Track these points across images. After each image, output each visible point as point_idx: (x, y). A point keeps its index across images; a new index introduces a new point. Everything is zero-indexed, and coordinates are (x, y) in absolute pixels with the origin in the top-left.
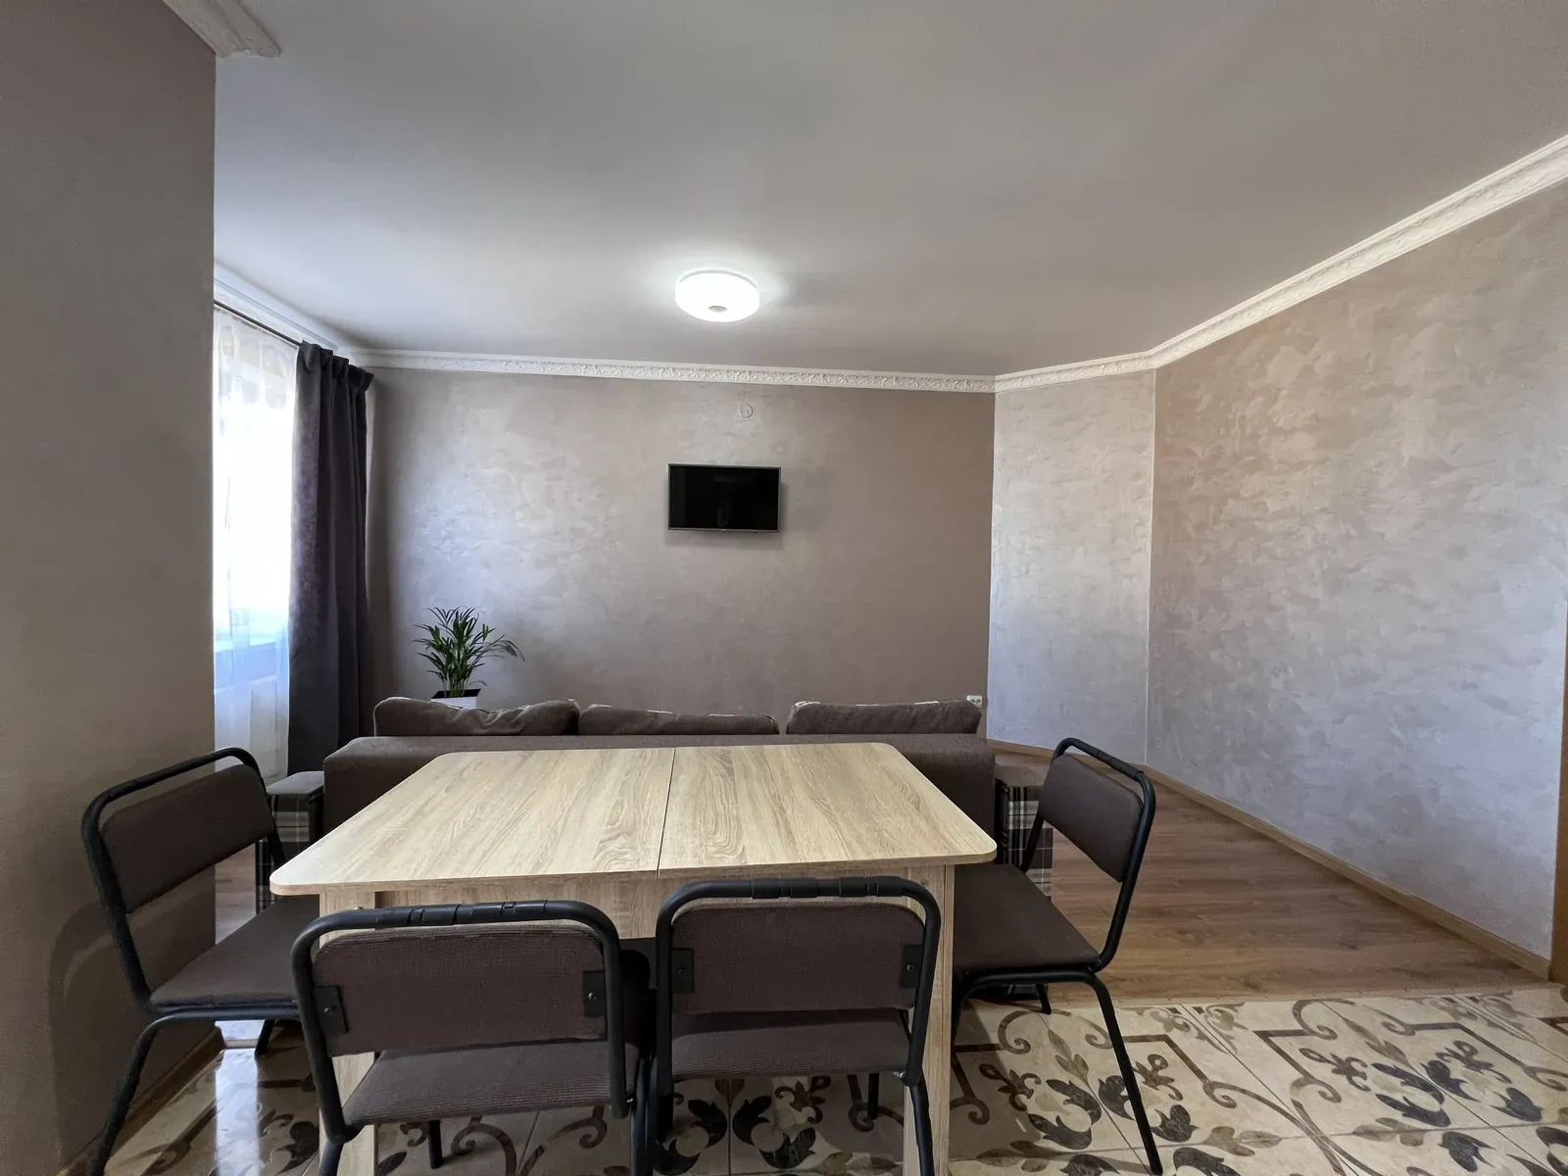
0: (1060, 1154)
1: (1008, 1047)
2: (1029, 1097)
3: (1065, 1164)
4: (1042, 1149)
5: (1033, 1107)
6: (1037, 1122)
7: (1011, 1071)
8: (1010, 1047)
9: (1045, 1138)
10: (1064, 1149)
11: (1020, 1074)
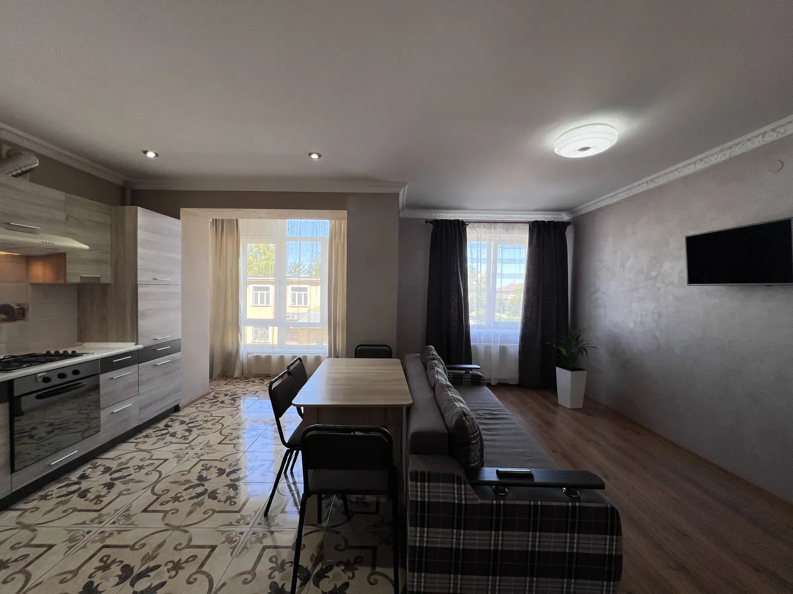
0: (314, 570)
1: (372, 574)
2: (342, 570)
3: (309, 569)
4: (318, 563)
5: (338, 570)
6: (330, 568)
7: (357, 569)
8: (372, 575)
9: (322, 568)
10: (314, 573)
11: (355, 572)
